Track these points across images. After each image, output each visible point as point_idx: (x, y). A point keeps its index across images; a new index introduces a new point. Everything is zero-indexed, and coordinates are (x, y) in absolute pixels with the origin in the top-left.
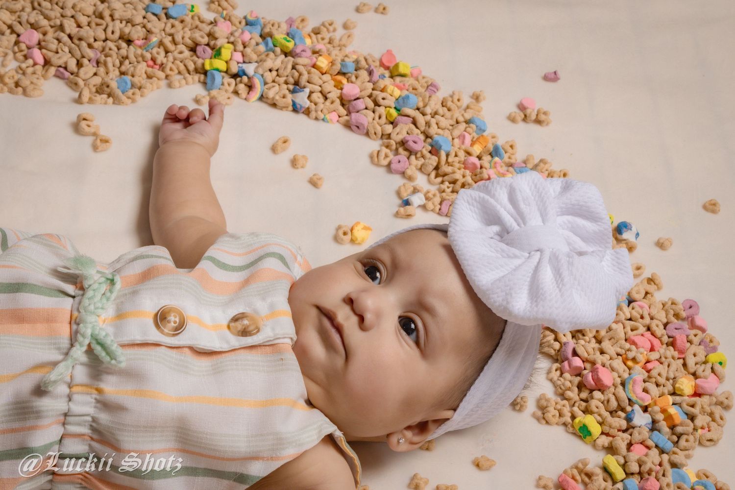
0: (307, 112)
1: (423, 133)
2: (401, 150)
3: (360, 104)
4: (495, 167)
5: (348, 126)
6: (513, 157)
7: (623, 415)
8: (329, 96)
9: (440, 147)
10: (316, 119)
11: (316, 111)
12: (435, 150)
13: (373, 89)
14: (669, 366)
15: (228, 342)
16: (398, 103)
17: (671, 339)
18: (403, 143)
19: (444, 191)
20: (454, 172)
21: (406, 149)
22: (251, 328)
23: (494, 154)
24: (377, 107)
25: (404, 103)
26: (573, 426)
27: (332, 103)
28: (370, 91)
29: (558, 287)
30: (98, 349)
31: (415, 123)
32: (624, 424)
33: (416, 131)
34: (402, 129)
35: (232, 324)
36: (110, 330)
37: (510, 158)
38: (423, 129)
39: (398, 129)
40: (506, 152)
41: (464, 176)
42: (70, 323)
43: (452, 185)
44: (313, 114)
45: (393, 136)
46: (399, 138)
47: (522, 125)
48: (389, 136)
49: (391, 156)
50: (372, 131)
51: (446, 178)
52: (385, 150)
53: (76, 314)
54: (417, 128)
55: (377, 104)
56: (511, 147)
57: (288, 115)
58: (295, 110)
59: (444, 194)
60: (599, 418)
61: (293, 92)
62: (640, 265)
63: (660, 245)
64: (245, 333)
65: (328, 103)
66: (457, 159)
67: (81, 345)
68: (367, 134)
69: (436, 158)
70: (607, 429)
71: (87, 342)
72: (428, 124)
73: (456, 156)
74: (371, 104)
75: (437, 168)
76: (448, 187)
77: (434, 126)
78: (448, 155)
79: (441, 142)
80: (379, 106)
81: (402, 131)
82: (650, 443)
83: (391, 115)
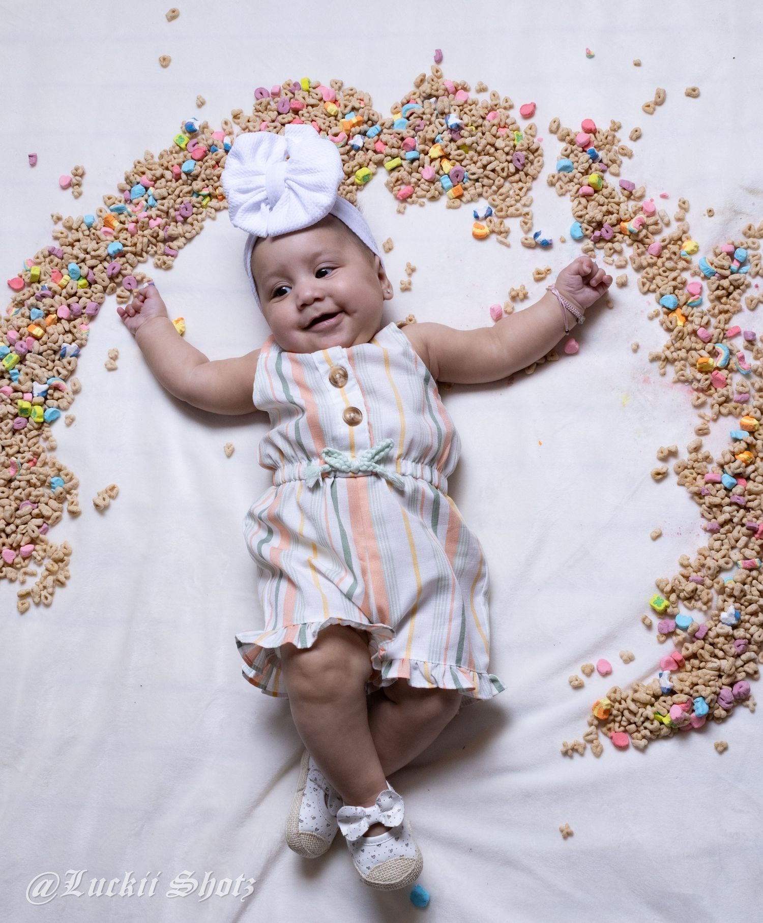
0: (81, 346)
1: (101, 262)
2: (117, 280)
3: (76, 307)
4: (135, 212)
5: (92, 318)
6: (119, 199)
7: (353, 152)
8: (67, 329)
9: (119, 250)
10: (86, 340)
11: (82, 340)
12: (122, 254)
13: (60, 295)
14: (316, 116)
15: (354, 385)
16: (74, 278)
17: (291, 111)
18: (112, 278)
19: (156, 252)
20: (142, 243)
21: (117, 277)
22: (341, 372)
23: (120, 212)
24: (78, 294)
25: (76, 274)
26: (360, 185)
27: (75, 327)
28: (62, 298)
29: (316, 172)
30: (377, 457)
31: (92, 268)
32: (361, 152)
33: (100, 267)
34: (100, 278)
35: (340, 384)
36: (362, 452)
37: (120, 202)
38: (98, 262)
39: (99, 280)
40: (114, 203)
41: (143, 236)
42: (356, 477)
43: (150, 245)
44: (83, 342)
45: (105, 284)
46: (107, 280)
47: (83, 189)
48: (105, 288)
49: (122, 288)
50: (100, 300)
51: (145, 249)
52: (119, 291)
53: (350, 474)
54: (96, 266)
55: (75, 295)
56: (109, 198)
57: (81, 361)
58: (77, 355)
59: (159, 252)
60: (357, 168)
61: (63, 356)
62: (223, 122)
63: (201, 104)
64: (345, 376)
65: (74, 331)
66: (129, 239)
67: (374, 468)
68: (100, 304)
69: (129, 254)
70: (366, 164)
71: (374, 464)
72: (93, 257)
73: (126, 239)
74: (75, 299)
75: (135, 254)
76: (152, 248)
77: (98, 253)
78: (124, 245)
79: (115, 249)
80: (76, 293)
81: (101, 276)
82: (376, 138)
83: (85, 284)
